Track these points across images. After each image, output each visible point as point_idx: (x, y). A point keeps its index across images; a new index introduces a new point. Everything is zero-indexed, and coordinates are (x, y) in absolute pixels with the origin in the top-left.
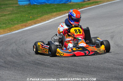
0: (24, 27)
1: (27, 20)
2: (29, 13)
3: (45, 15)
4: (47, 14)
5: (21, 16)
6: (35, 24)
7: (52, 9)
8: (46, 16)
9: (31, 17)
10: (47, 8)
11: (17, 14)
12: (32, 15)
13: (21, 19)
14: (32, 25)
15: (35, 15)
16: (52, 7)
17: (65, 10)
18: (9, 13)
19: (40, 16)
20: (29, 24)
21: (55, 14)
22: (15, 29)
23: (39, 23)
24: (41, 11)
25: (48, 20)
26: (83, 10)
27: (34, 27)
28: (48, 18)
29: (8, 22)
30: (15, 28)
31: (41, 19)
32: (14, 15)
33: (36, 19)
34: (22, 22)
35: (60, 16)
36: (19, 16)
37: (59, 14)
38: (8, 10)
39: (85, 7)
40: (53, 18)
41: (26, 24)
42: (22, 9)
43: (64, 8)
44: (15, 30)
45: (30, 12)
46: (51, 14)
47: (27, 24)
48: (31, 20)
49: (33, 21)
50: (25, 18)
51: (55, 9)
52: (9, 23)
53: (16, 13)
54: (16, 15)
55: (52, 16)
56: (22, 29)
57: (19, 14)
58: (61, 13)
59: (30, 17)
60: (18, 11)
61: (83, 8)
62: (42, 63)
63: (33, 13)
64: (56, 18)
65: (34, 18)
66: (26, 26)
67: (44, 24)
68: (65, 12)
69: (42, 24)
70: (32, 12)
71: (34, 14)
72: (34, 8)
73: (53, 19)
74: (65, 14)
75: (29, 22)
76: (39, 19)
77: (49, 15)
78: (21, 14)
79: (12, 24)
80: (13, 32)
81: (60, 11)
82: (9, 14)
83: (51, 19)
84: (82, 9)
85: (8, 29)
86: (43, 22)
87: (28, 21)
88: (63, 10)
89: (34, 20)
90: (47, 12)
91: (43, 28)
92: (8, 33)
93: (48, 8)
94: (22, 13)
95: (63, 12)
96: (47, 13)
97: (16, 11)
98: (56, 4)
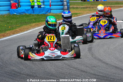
0: (2, 37)
1: (6, 30)
2: (8, 23)
4: (26, 25)
6: (14, 34)
7: (31, 19)
8: (25, 27)
10: (26, 18)
12: (11, 25)
14: (10, 35)
15: (14, 25)
16: (31, 18)
17: (44, 21)
19: (19, 27)
20: (8, 34)
21: (34, 24)
23: (17, 33)
24: (20, 21)
25: (27, 31)
31: (20, 30)
33: (15, 29)
34: (1, 31)
35: (39, 26)
37: (38, 24)
42: (1, 19)
43: (43, 19)
45: (9, 22)
46: (30, 24)
47: (5, 34)
48: (9, 30)
49: (11, 31)
50: (3, 28)
51: (34, 19)
55: (31, 26)
58: (40, 23)
59: (8, 27)
64: (35, 29)
65: (12, 28)
66: (4, 36)
67: (22, 34)
70: (11, 22)
72: (13, 18)
73: (31, 29)
75: (7, 32)
76: (17, 29)
77: (28, 26)
81: (39, 21)
83: (29, 30)
84: (61, 20)
86: (22, 32)
88: (42, 21)
89: (13, 30)
90: (26, 22)
91: (21, 38)
93: (28, 18)
95: (42, 23)
98: (35, 15)
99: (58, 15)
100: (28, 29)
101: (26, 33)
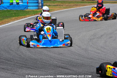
3: (6, 19)
7: (11, 14)
10: (7, 13)
17: (22, 15)
19: (1, 20)
21: (14, 18)
25: (8, 23)
28: (8, 21)
31: (2, 22)
35: (18, 20)
37: (17, 18)
46: (10, 18)
51: (14, 14)
55: (11, 20)
64: (14, 22)
68: (22, 17)
69: (3, 26)
73: (11, 22)
74: (22, 19)
77: (9, 19)
81: (18, 16)
88: (20, 16)
91: (3, 30)
93: (9, 13)
95: (20, 17)
96: (7, 17)
98: (15, 10)
99: (34, 11)
100: (8, 22)
101: (7, 25)
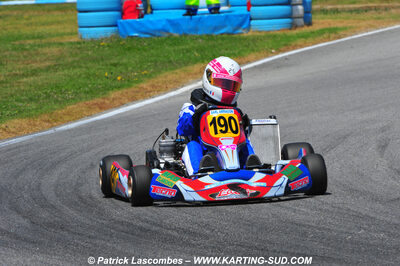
0: (98, 109)
1: (107, 89)
2: (115, 65)
3: (167, 73)
4: (171, 69)
5: (88, 76)
6: (134, 99)
7: (188, 51)
8: (170, 75)
9: (119, 78)
10: (171, 49)
11: (75, 67)
12: (124, 71)
13: (86, 85)
14: (122, 104)
15: (132, 71)
16: (187, 47)
18: (48, 63)
19: (150, 77)
20: (114, 99)
22: (67, 118)
23: (144, 98)
24: (153, 59)
25: (175, 89)
26: (290, 55)
27: (130, 111)
29: (46, 93)
30: (69, 114)
31: (153, 86)
32: (66, 72)
33: (135, 85)
34: (92, 93)
36: (80, 76)
38: (45, 54)
39: (294, 48)
40: (191, 80)
41: (102, 101)
42: (90, 53)
43: (226, 49)
44: (68, 122)
45: (116, 62)
46: (184, 68)
47: (107, 102)
48: (119, 88)
49: (125, 90)
50: (99, 81)
51: (197, 50)
52: (48, 96)
53: (72, 66)
54: (72, 72)
55: (189, 75)
56: (91, 116)
57: (80, 67)
59: (115, 79)
60: (77, 59)
61: (288, 50)
62: (154, 228)
63: (125, 65)
65: (129, 82)
66: (103, 108)
67: (162, 101)
69: (157, 102)
70: (125, 61)
71: (130, 68)
72: (129, 49)
73: (189, 84)
75: (113, 94)
76: (144, 85)
77: (179, 73)
78: (87, 68)
79: (56, 101)
80: (60, 125)
82: (48, 69)
83: (183, 86)
84: (284, 51)
85: (46, 117)
86: (160, 95)
87: (111, 92)
89: (129, 86)
90: (170, 62)
91: (159, 114)
92: (43, 130)
93: (176, 48)
94: (89, 64)
96: (171, 65)
97: (70, 60)
98: (201, 37)
99: (275, 36)
100: (177, 84)
